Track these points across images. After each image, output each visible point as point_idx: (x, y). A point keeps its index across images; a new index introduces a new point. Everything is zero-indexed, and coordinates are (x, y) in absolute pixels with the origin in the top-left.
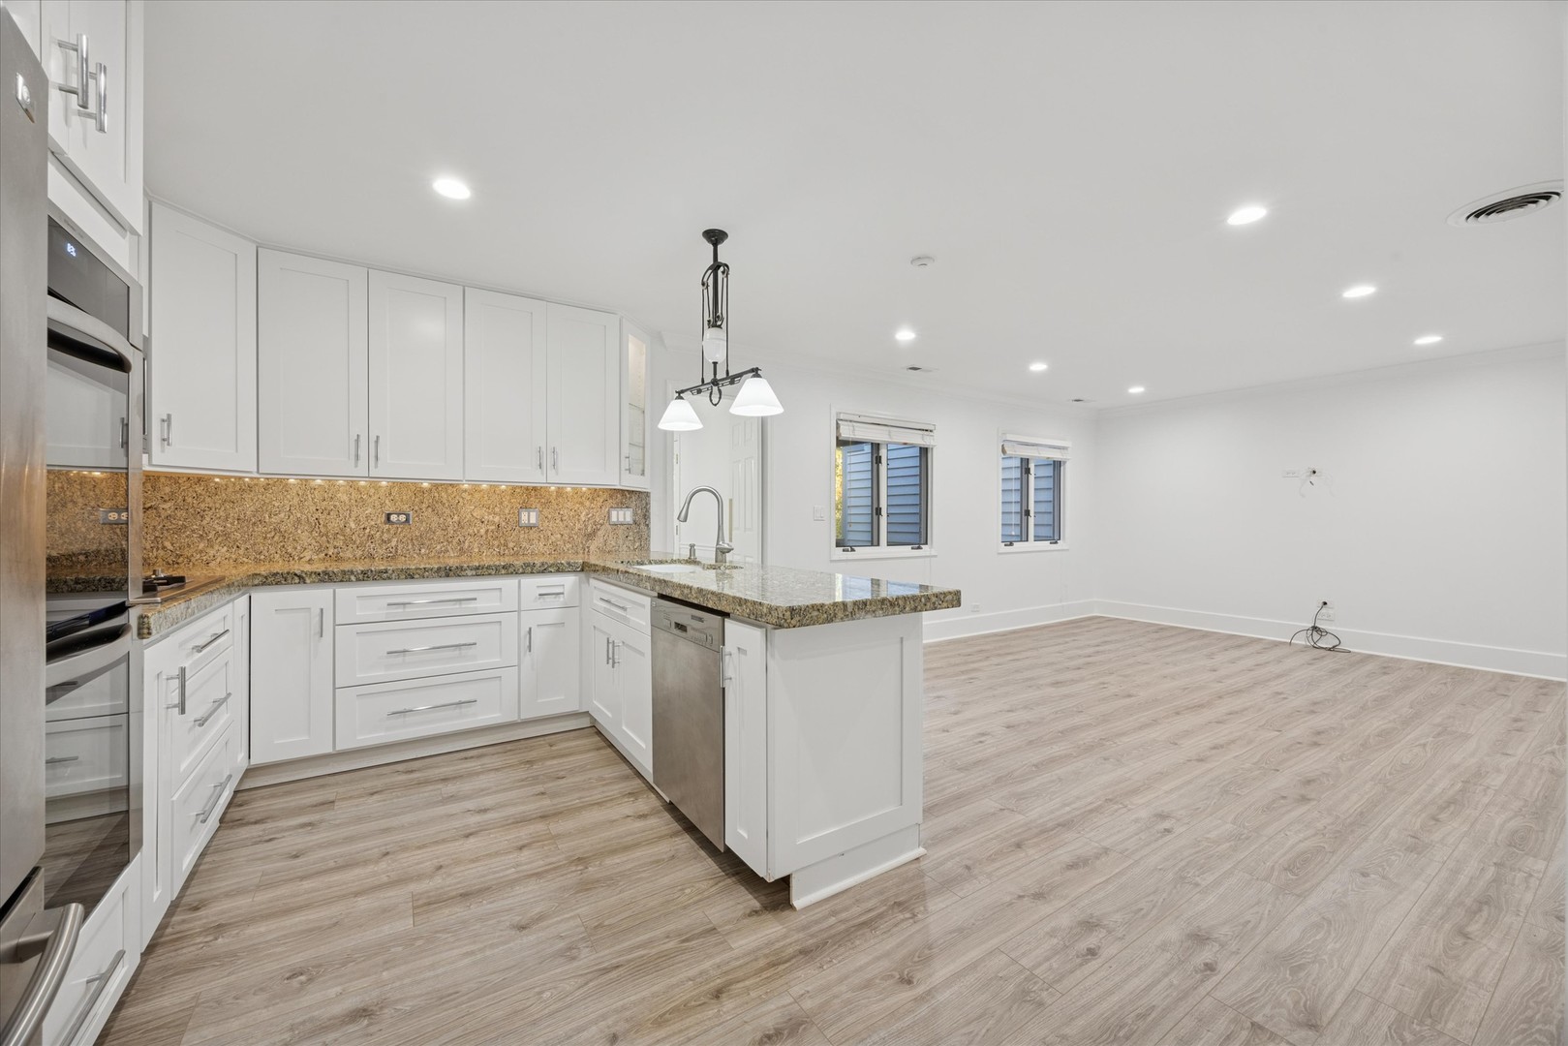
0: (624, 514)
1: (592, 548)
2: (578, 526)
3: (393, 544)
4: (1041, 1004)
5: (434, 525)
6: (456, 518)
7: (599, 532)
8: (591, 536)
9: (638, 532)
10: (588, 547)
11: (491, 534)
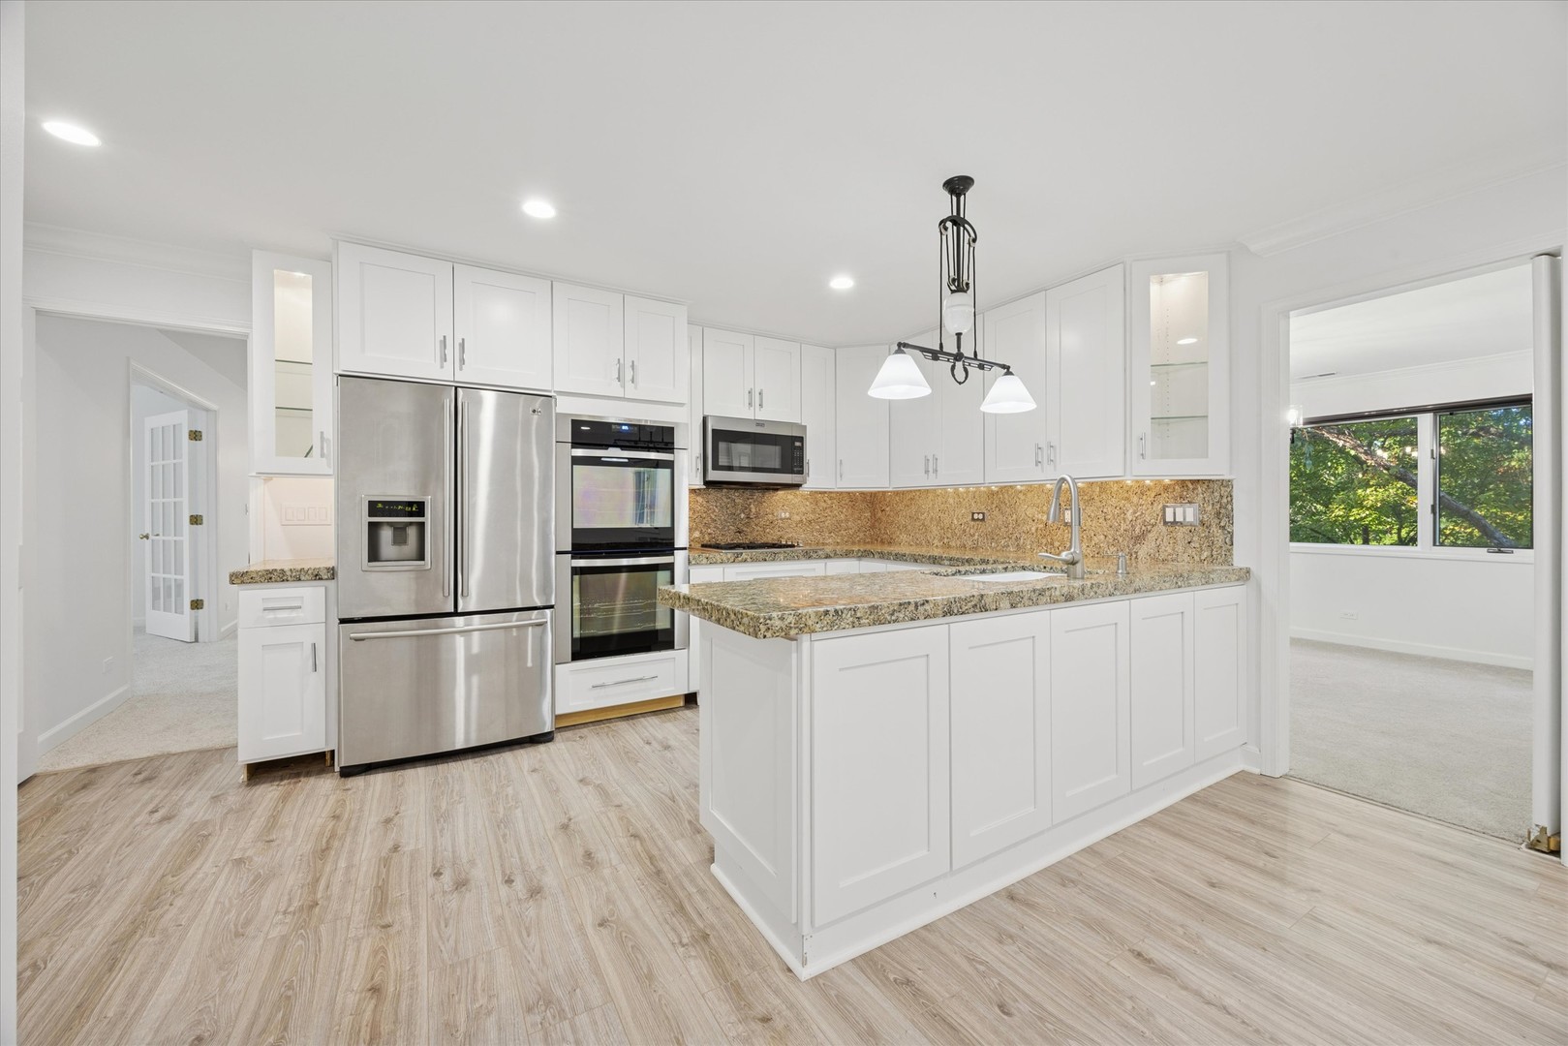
0: (1184, 512)
1: (1141, 554)
2: (1123, 526)
3: (976, 537)
4: (530, 1010)
5: (1000, 523)
6: (1014, 516)
7: (1150, 535)
8: (1139, 539)
9: (1207, 537)
10: (1136, 553)
11: (1039, 532)
